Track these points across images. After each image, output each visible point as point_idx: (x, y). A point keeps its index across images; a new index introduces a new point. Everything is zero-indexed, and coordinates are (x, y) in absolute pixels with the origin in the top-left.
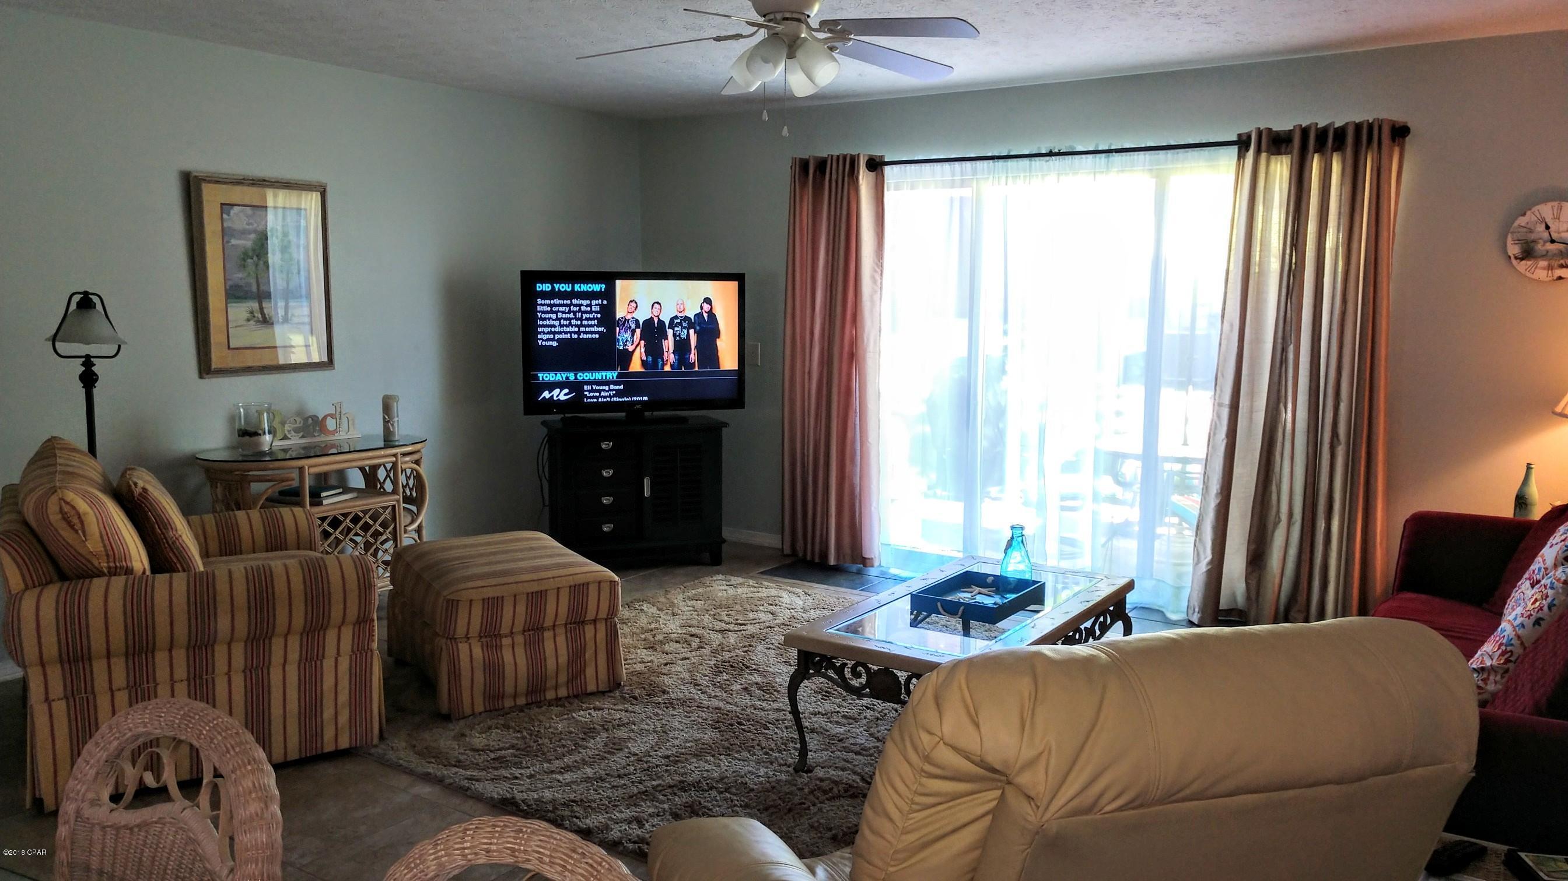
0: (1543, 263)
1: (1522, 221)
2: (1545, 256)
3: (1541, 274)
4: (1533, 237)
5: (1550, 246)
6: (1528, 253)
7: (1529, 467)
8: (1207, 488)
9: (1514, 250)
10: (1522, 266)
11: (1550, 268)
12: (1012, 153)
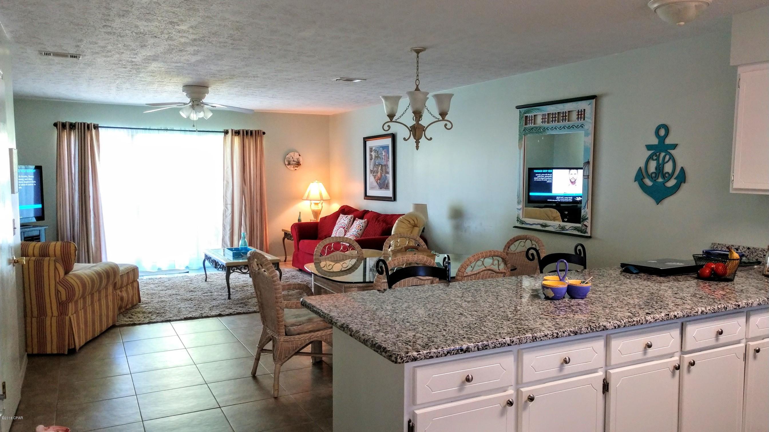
0: (292, 166)
1: (287, 156)
2: (292, 164)
3: (292, 169)
4: (290, 160)
5: (293, 162)
6: (289, 164)
7: (300, 213)
8: (225, 228)
9: (287, 163)
10: (288, 167)
11: (294, 167)
12: (151, 128)
